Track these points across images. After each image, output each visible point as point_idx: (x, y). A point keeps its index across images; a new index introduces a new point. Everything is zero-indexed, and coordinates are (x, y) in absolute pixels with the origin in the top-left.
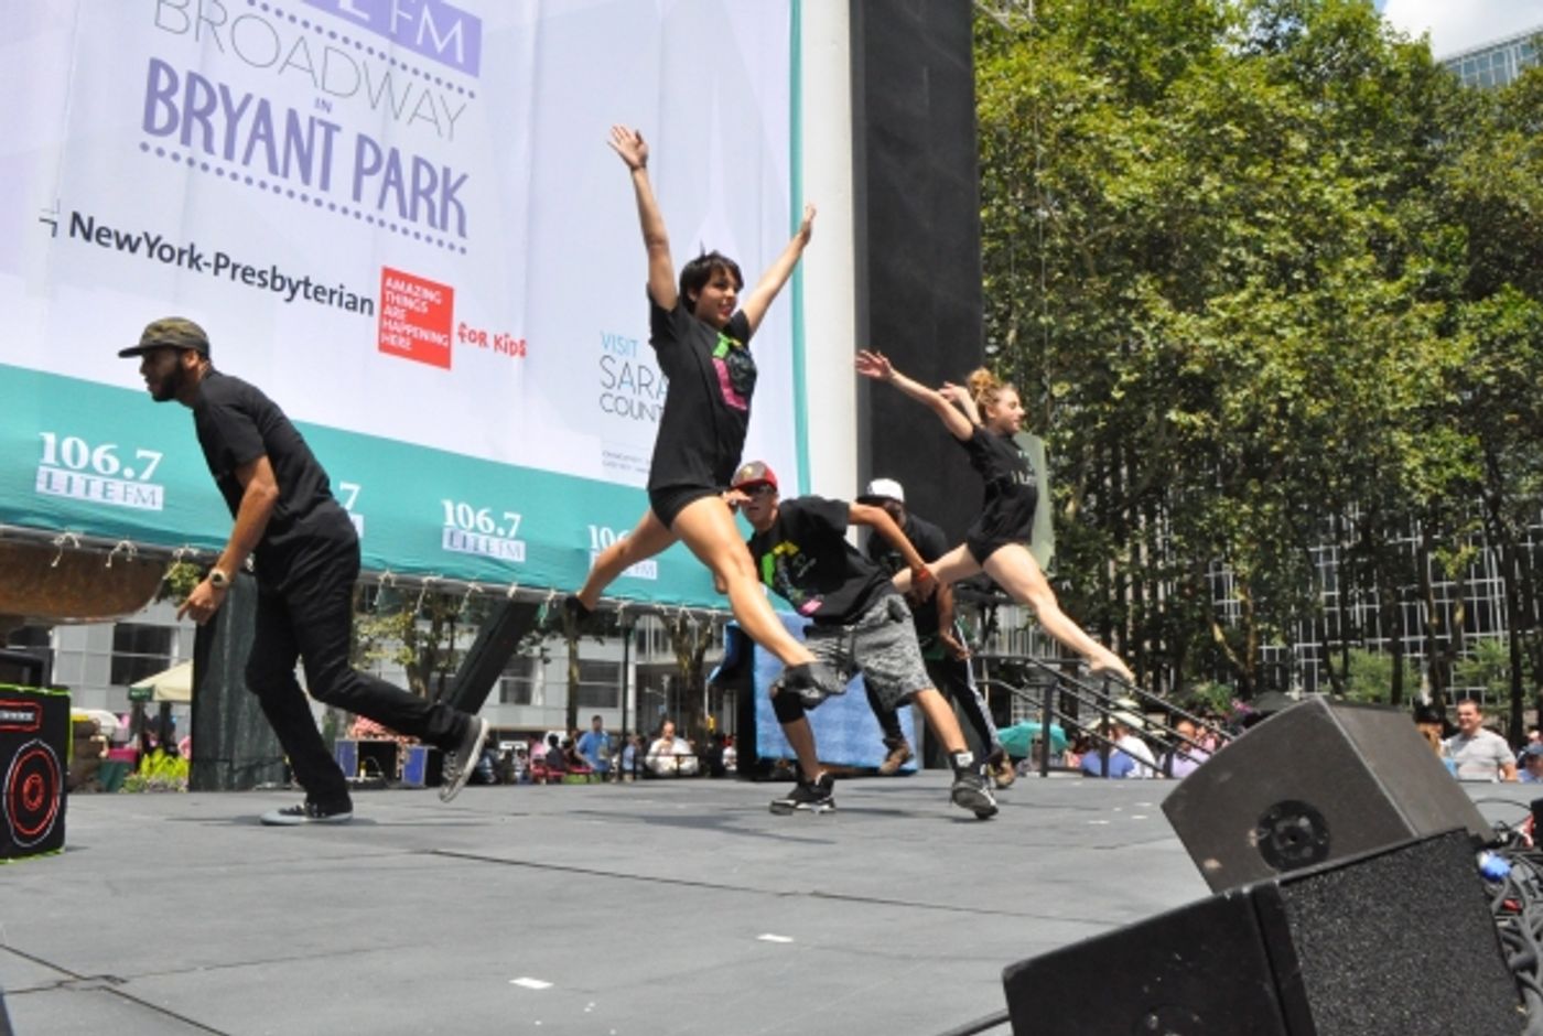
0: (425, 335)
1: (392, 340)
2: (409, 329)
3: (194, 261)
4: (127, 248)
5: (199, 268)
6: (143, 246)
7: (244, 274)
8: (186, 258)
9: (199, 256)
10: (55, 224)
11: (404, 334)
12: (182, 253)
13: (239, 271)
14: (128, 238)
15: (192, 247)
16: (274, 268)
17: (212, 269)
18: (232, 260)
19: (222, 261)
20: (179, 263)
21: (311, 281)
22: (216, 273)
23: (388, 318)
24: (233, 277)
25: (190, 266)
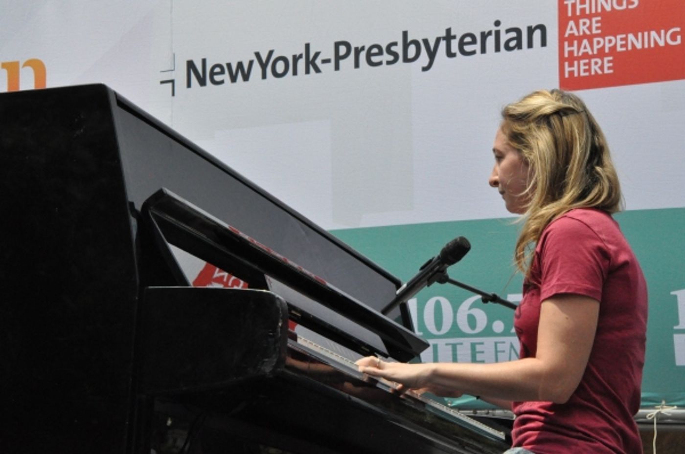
0: (636, 41)
1: (579, 69)
2: (607, 42)
3: (311, 64)
4: (240, 77)
5: (318, 70)
6: (257, 69)
7: (369, 55)
8: (301, 63)
9: (317, 54)
10: (172, 81)
11: (601, 54)
12: (296, 59)
13: (363, 56)
14: (240, 65)
15: (307, 46)
16: (405, 34)
17: (332, 64)
18: (353, 46)
19: (343, 50)
20: (295, 73)
21: (453, 33)
22: (337, 68)
23: (572, 38)
24: (357, 65)
25: (307, 71)
